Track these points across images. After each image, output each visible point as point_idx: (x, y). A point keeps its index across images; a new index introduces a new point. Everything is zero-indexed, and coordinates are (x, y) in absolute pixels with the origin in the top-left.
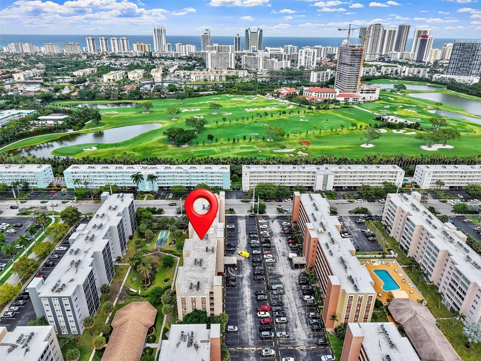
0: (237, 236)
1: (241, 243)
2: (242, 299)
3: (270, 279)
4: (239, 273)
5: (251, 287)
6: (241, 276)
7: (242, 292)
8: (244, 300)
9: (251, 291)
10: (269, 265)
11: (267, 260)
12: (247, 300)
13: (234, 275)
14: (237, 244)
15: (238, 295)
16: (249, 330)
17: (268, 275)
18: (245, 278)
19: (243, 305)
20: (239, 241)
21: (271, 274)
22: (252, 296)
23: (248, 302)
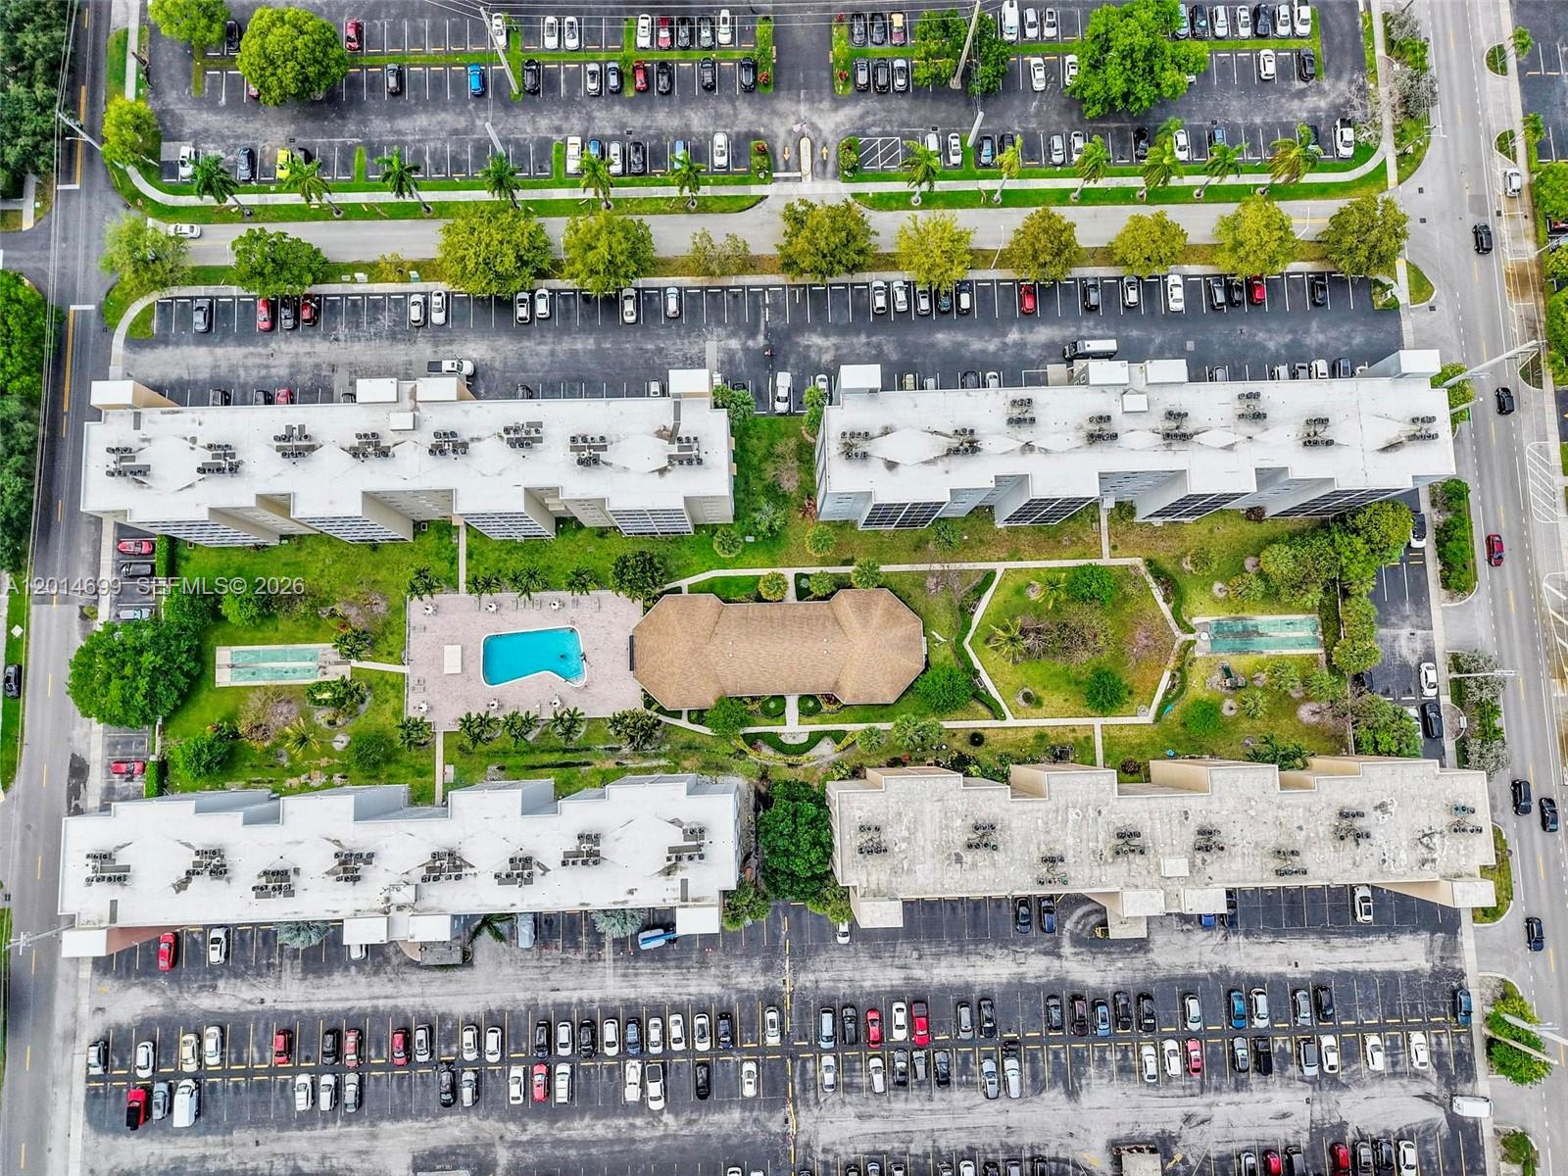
0: (1303, 933)
1: (1257, 951)
2: (961, 952)
3: (1056, 1055)
4: (1077, 941)
5: (1018, 988)
6: (1067, 949)
7: (990, 952)
8: (956, 961)
9: (1000, 984)
10: (1125, 1057)
11: (1148, 1050)
12: (959, 971)
13: (1069, 925)
14: (1247, 934)
15: (977, 943)
16: (847, 975)
17: (1077, 1050)
18: (1057, 963)
19: (937, 956)
20: (1266, 939)
21: (1079, 1060)
22: (978, 989)
23: (952, 972)
